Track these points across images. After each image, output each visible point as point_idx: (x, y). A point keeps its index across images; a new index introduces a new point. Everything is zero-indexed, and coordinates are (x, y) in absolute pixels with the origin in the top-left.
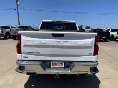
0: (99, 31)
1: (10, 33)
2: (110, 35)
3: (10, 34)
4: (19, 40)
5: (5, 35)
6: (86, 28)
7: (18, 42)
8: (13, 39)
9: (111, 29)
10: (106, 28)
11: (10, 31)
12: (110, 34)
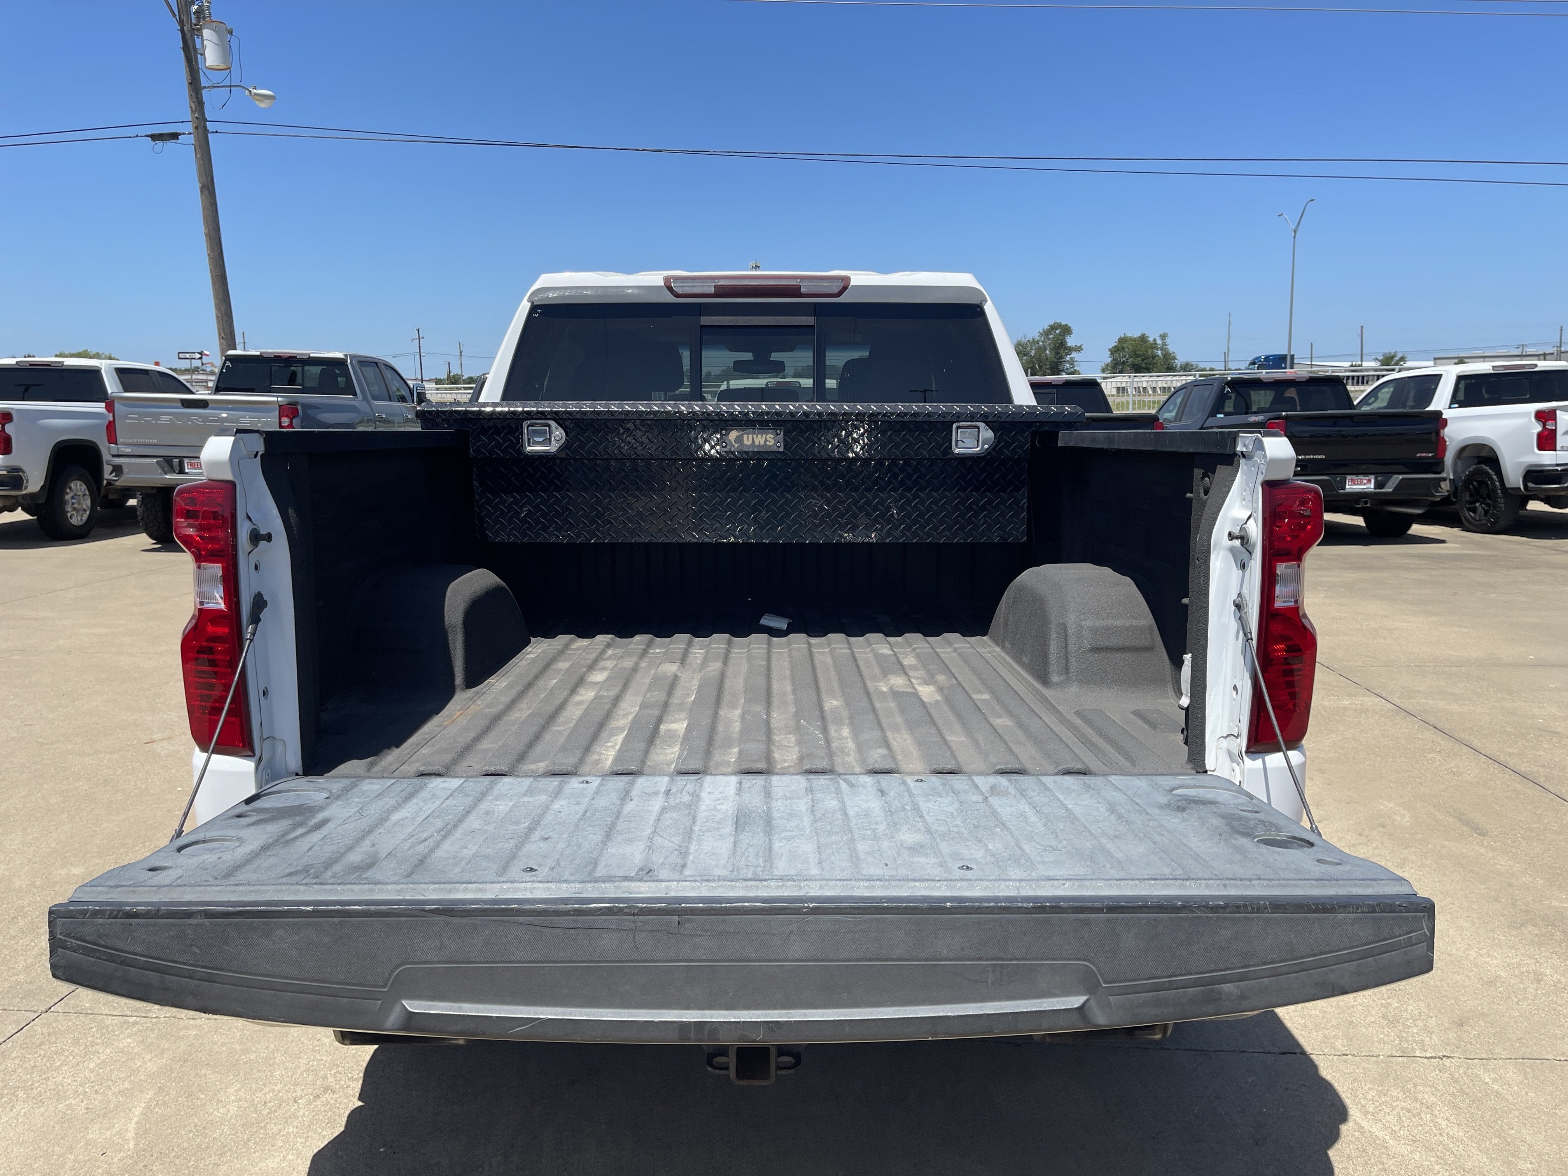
0: (1290, 404)
1: (106, 450)
2: (1449, 457)
3: (108, 474)
4: (216, 569)
5: (35, 482)
6: (1116, 367)
7: (202, 596)
8: (143, 540)
9: (1450, 374)
10: (1389, 361)
11: (111, 428)
12: (1448, 432)
